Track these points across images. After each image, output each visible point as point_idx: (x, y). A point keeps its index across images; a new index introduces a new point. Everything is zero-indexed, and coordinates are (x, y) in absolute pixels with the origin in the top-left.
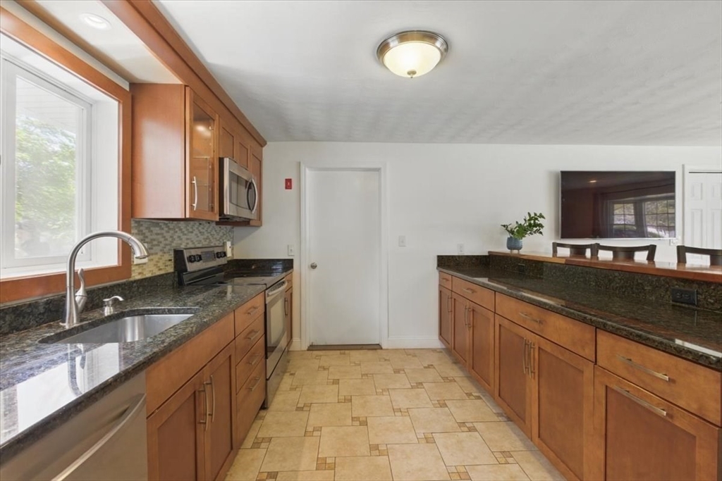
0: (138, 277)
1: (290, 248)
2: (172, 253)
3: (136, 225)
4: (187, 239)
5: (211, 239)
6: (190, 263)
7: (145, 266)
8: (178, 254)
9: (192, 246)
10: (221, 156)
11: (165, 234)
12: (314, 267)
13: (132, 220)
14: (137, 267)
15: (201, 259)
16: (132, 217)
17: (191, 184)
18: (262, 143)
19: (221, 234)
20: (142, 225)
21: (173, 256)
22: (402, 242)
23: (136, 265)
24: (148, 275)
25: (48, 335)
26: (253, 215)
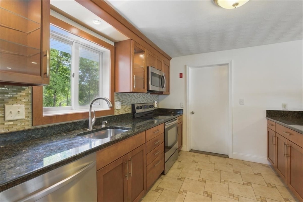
0: (117, 114)
1: (182, 104)
2: (131, 105)
3: (116, 95)
4: (138, 100)
5: (148, 100)
6: (137, 110)
7: (120, 110)
8: (133, 106)
9: (140, 103)
10: (148, 66)
11: (128, 98)
12: (193, 113)
13: (115, 93)
14: (116, 111)
15: (142, 108)
16: (115, 92)
17: (133, 78)
18: (169, 59)
19: (153, 98)
20: (119, 95)
21: (131, 106)
22: (241, 102)
23: (116, 110)
24: (121, 114)
25: (81, 133)
26: (164, 90)
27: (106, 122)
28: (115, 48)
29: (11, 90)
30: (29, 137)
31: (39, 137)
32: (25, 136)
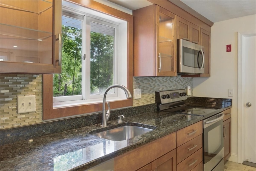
0: (137, 105)
1: (230, 92)
2: (154, 93)
3: (136, 80)
4: (163, 86)
5: (178, 85)
6: (163, 99)
7: (140, 100)
8: (157, 94)
9: (166, 89)
10: (178, 39)
11: (151, 84)
13: (133, 78)
14: (136, 100)
15: (169, 97)
16: (133, 76)
17: (158, 57)
18: (210, 24)
19: (184, 82)
20: (138, 80)
21: (155, 95)
23: (136, 99)
24: (142, 105)
25: (94, 130)
26: (202, 71)
27: (124, 117)
28: (134, 18)
29: (23, 79)
30: (40, 133)
31: (49, 133)
32: (36, 131)
